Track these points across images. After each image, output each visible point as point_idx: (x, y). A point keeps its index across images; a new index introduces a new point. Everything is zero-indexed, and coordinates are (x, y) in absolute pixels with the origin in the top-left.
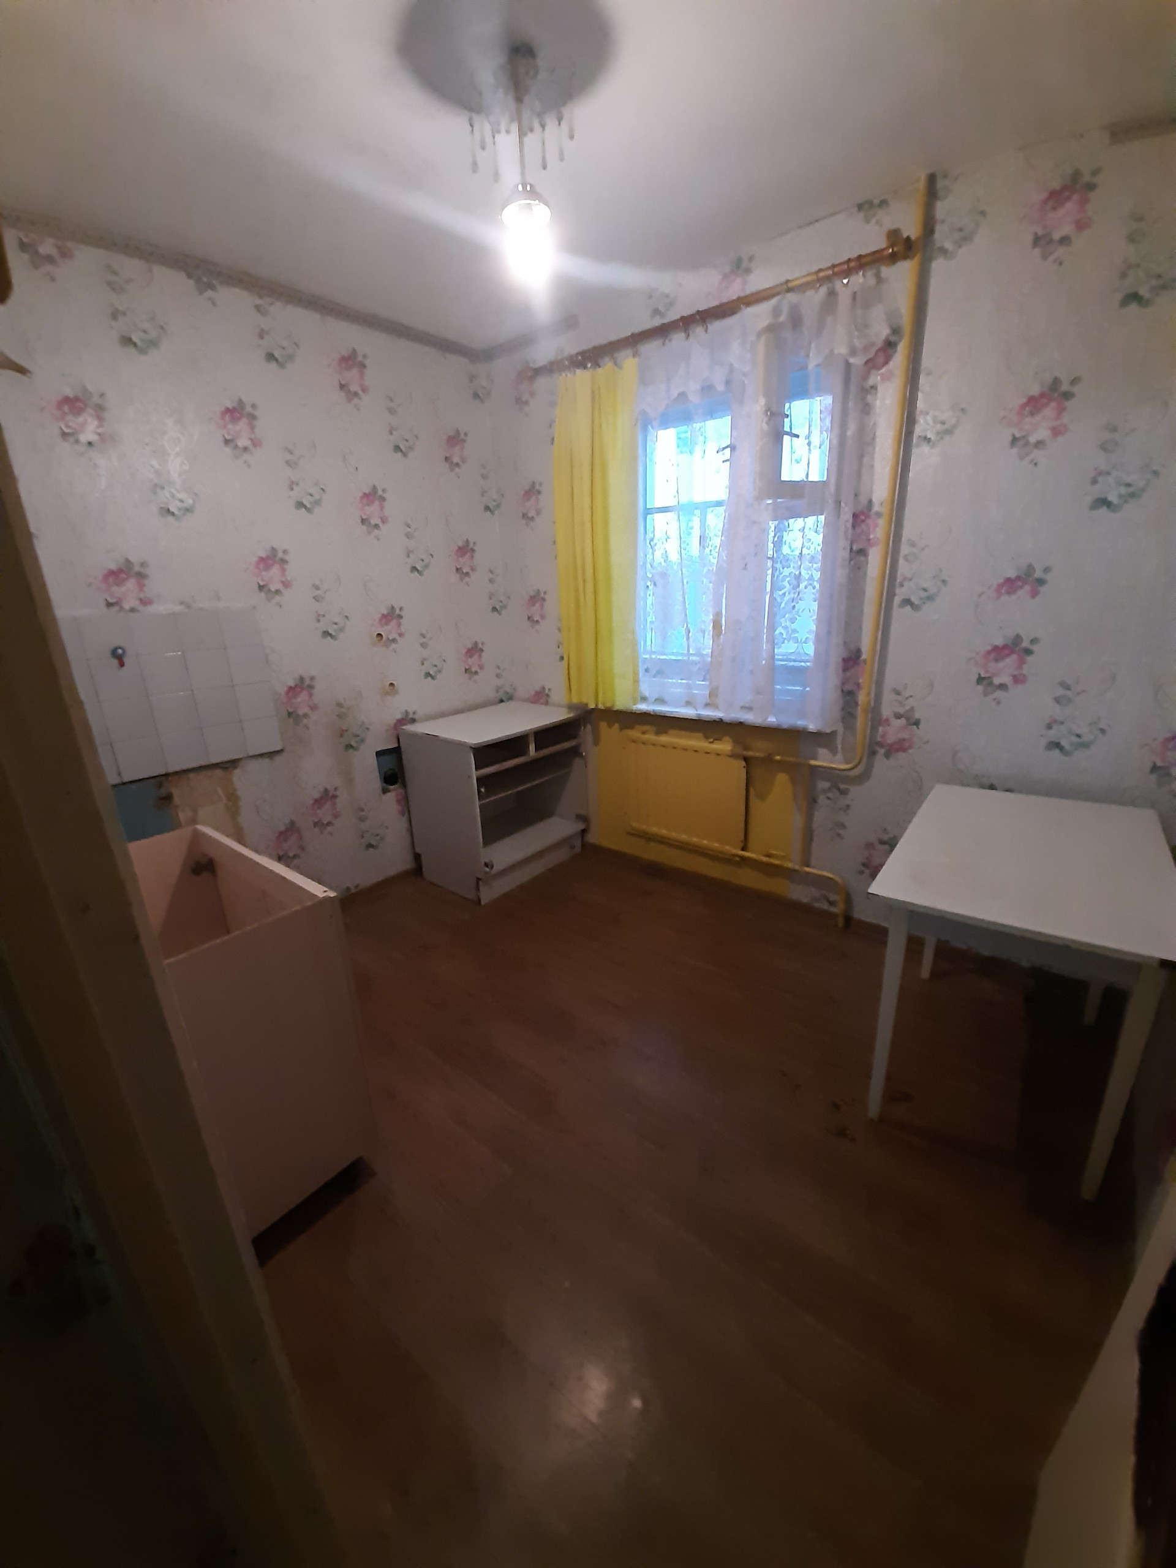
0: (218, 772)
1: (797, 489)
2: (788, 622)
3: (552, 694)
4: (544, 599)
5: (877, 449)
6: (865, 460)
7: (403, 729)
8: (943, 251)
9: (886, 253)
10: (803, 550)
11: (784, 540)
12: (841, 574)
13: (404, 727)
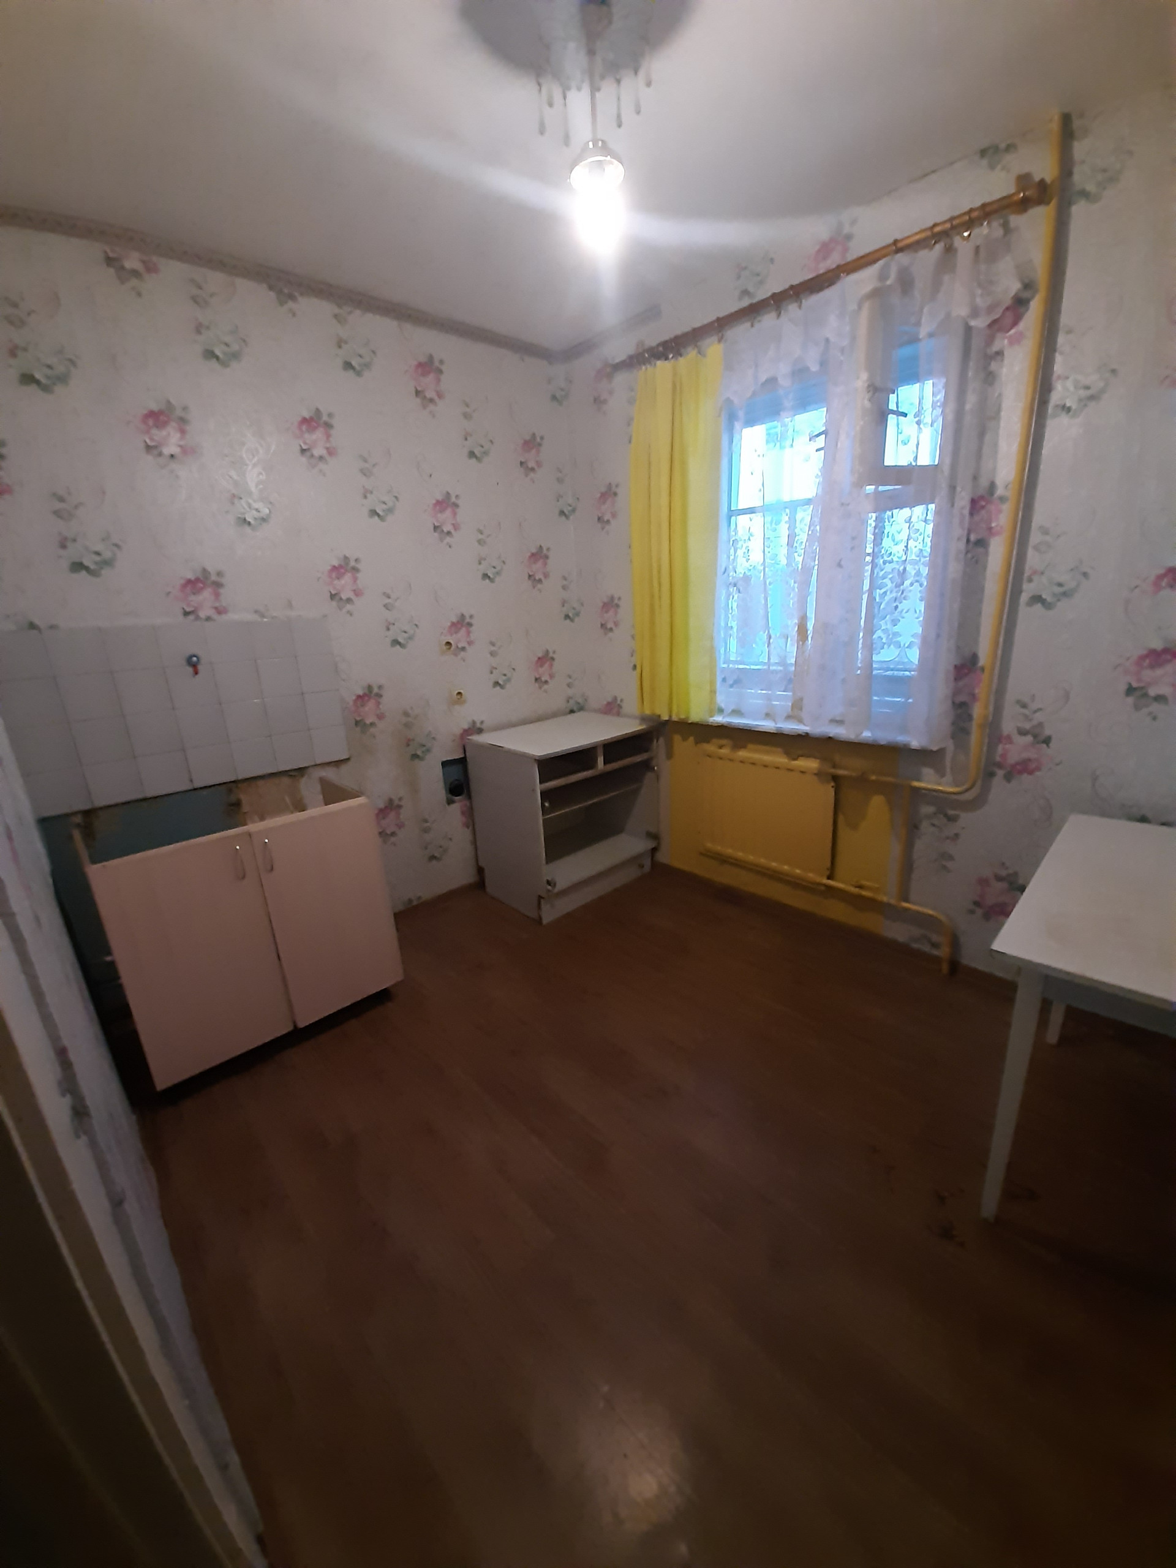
0: (286, 780)
1: (903, 474)
2: (888, 625)
3: (624, 705)
4: (617, 606)
5: (1002, 424)
6: (988, 438)
7: (469, 739)
8: (1084, 194)
9: (1016, 198)
10: (909, 542)
11: (886, 532)
12: (955, 569)
13: (469, 738)
